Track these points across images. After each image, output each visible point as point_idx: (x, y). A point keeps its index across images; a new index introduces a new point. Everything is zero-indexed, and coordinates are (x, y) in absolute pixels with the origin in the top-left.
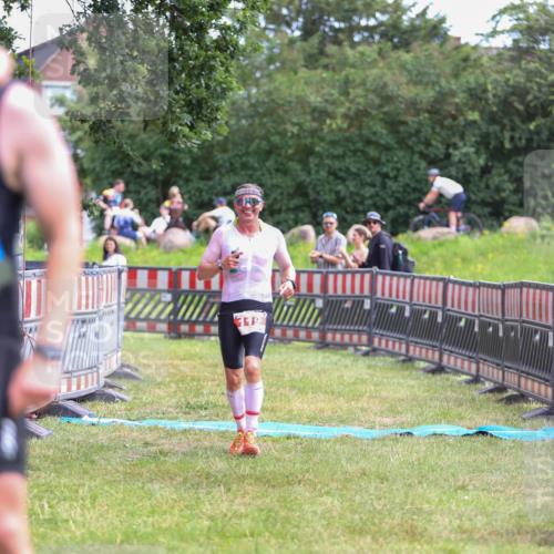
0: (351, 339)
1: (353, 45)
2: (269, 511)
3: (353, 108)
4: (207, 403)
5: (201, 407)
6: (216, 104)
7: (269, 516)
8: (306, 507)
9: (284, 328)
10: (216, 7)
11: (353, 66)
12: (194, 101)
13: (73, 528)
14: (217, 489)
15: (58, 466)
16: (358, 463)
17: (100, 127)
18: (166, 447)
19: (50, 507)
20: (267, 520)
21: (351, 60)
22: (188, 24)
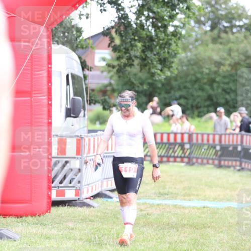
0: (232, 164)
1: (233, 33)
2: (196, 240)
3: (233, 61)
4: (168, 192)
5: (165, 194)
6: (172, 60)
7: (195, 242)
8: (212, 238)
9: (202, 159)
10: (172, 17)
11: (233, 43)
12: (162, 59)
13: (109, 248)
14: (173, 230)
15: (102, 220)
16: (235, 218)
17: (120, 71)
18: (150, 212)
19: (98, 238)
20: (194, 244)
21: (232, 40)
22: (160, 25)
